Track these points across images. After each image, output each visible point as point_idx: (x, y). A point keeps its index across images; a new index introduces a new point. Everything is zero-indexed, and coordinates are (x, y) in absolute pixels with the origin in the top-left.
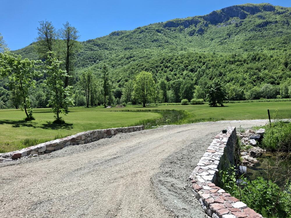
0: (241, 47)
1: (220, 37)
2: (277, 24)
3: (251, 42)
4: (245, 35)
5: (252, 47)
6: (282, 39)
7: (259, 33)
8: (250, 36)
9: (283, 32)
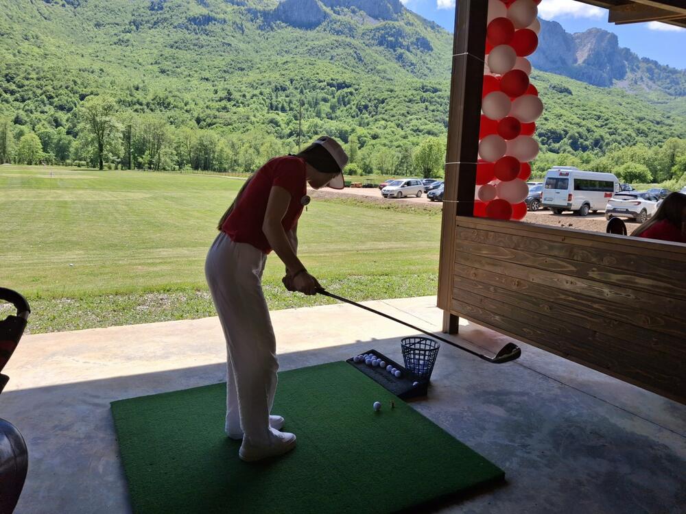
0: (156, 63)
1: (118, 24)
2: (225, 26)
3: (176, 55)
4: (167, 33)
5: (175, 65)
6: (224, 63)
7: (193, 36)
8: (176, 39)
9: (233, 45)
